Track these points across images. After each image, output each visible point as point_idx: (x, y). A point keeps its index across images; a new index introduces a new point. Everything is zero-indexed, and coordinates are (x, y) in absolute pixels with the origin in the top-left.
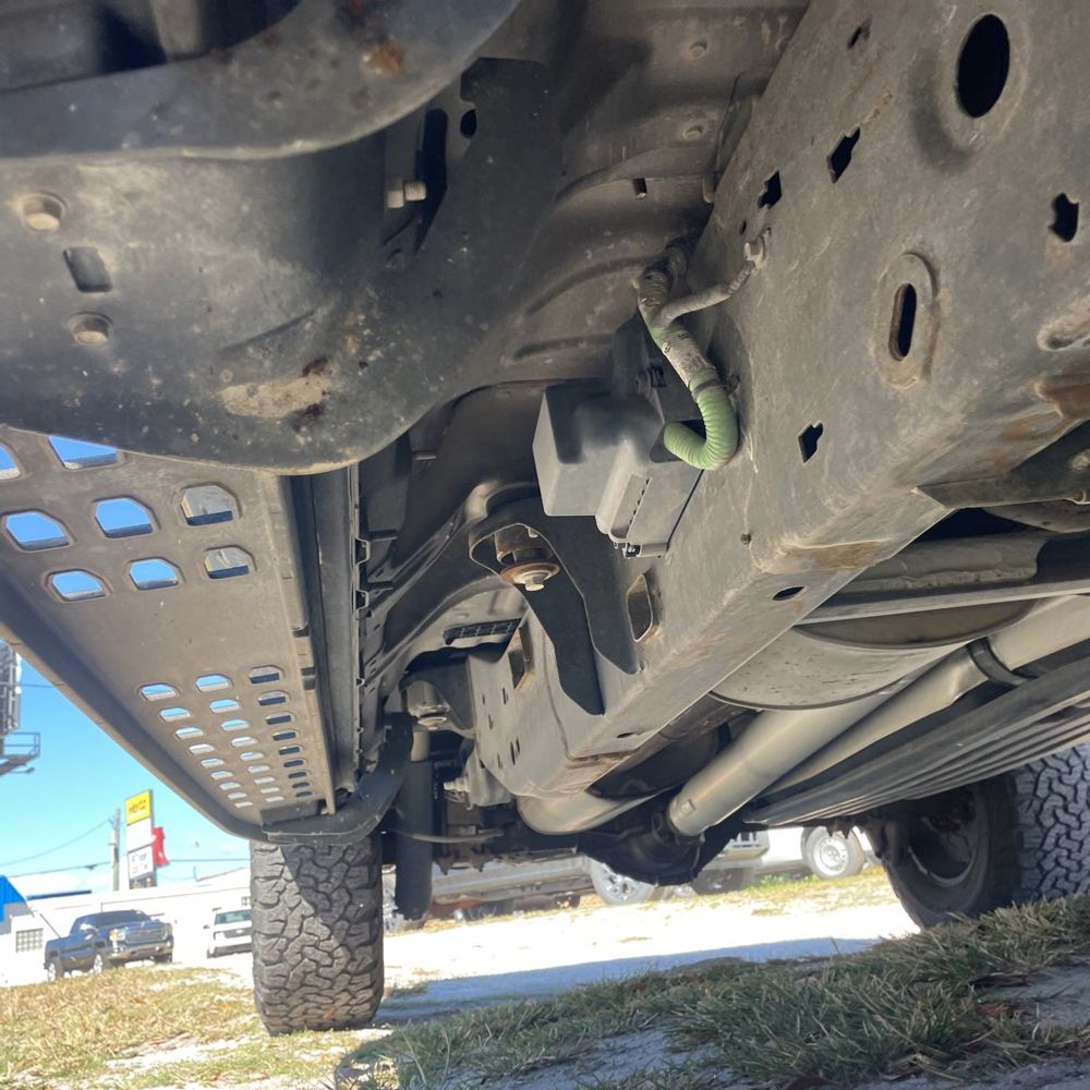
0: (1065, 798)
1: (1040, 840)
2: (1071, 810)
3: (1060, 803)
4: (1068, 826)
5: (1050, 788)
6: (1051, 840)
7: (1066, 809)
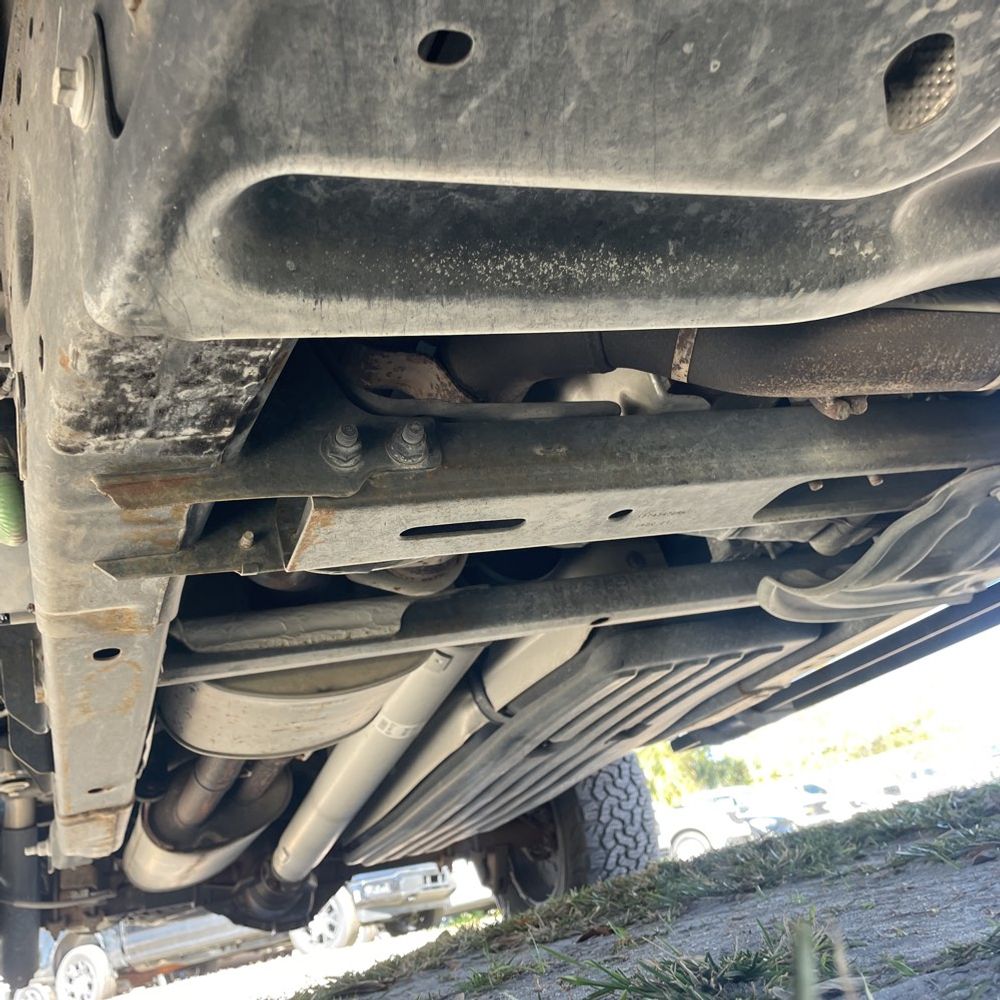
0: (623, 822)
1: (603, 861)
2: (629, 832)
3: (619, 826)
4: (626, 847)
5: (611, 814)
6: (612, 860)
7: (624, 832)
